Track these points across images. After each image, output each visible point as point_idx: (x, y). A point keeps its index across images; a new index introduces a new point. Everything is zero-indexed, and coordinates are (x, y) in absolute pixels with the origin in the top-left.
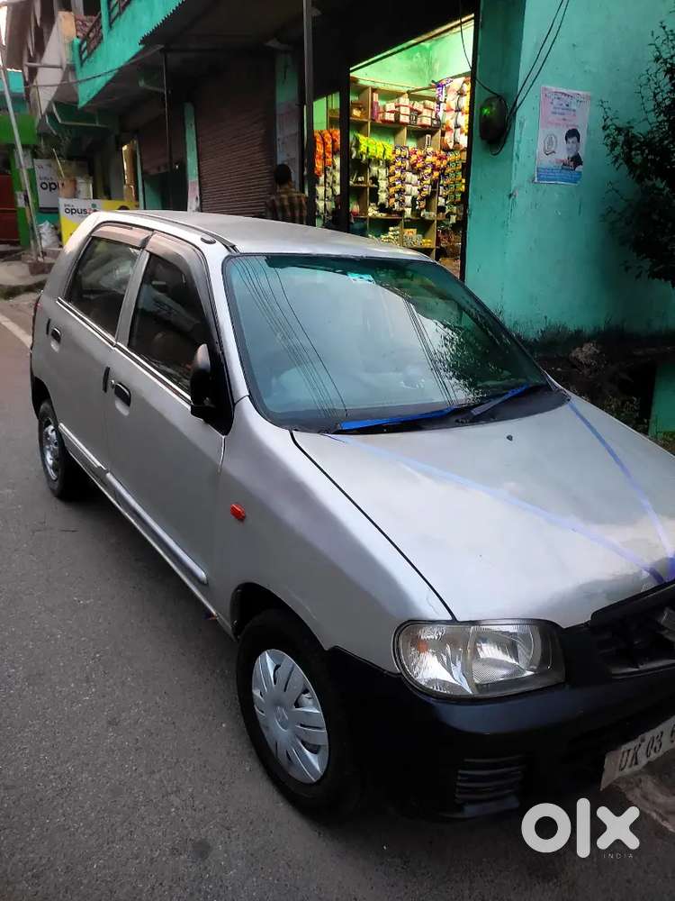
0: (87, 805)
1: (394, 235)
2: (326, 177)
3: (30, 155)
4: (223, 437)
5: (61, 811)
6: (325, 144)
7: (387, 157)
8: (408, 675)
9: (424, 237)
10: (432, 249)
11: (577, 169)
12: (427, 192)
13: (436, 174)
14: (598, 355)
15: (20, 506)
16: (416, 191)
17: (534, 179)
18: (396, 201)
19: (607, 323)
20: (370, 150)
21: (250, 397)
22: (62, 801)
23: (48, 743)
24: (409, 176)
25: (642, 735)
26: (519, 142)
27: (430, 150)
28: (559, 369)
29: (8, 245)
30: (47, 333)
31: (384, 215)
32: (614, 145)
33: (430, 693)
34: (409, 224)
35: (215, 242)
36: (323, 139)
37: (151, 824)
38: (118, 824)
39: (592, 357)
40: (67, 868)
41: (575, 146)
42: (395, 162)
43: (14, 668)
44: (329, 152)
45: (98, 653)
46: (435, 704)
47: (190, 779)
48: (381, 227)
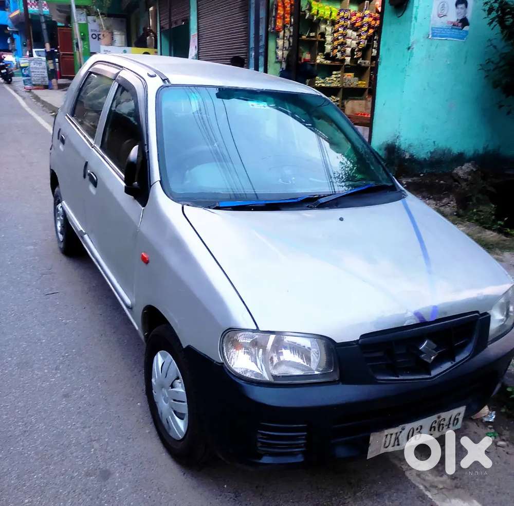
0: (38, 442)
1: (336, 78)
2: (284, 33)
3: (85, 13)
4: (143, 208)
5: (21, 443)
6: (284, 7)
7: (333, 17)
8: (227, 363)
9: (360, 80)
10: (366, 88)
11: (464, 29)
12: (363, 44)
13: (371, 31)
14: (474, 172)
15: (37, 258)
16: (355, 44)
17: (429, 35)
18: (339, 51)
19: (485, 148)
20: (320, 12)
21: (161, 182)
22: (23, 438)
23: (22, 404)
24: (350, 32)
25: (403, 425)
26: (417, 8)
27: (367, 12)
28: (442, 182)
29: (67, 80)
30: (58, 139)
31: (329, 62)
32: (490, 10)
33: (240, 377)
34: (348, 70)
35: (156, 76)
36: (284, 4)
37: (77, 457)
38: (56, 455)
39: (469, 173)
40: (18, 475)
41: (463, 11)
42: (339, 22)
43: (11, 357)
44: (288, 14)
45: (67, 353)
46: (243, 384)
47: (108, 434)
48: (327, 71)
